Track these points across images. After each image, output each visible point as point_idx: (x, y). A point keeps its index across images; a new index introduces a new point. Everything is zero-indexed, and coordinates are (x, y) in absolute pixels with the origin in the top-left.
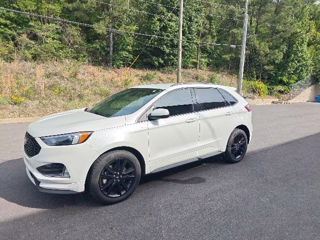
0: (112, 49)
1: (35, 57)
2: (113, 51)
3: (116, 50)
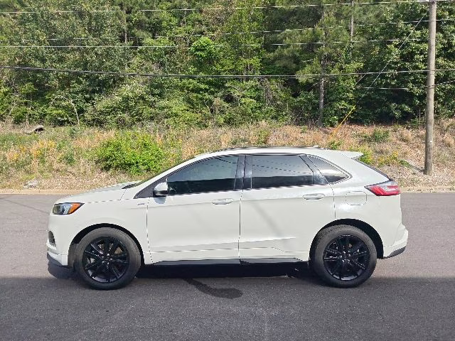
0: (322, 101)
1: (229, 122)
2: (325, 103)
3: (328, 102)
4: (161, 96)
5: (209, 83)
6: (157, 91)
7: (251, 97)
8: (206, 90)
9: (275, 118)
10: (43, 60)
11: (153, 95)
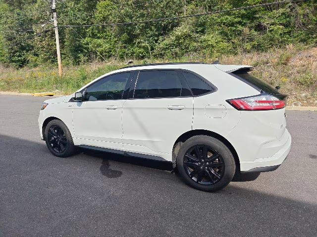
4: (203, 32)
5: (243, 16)
6: (200, 29)
7: (281, 24)
8: (240, 23)
9: (303, 41)
10: (131, 18)
11: (197, 32)
